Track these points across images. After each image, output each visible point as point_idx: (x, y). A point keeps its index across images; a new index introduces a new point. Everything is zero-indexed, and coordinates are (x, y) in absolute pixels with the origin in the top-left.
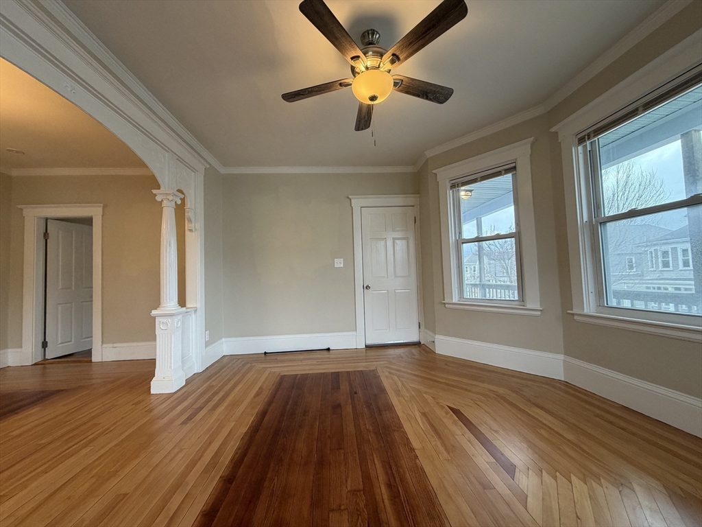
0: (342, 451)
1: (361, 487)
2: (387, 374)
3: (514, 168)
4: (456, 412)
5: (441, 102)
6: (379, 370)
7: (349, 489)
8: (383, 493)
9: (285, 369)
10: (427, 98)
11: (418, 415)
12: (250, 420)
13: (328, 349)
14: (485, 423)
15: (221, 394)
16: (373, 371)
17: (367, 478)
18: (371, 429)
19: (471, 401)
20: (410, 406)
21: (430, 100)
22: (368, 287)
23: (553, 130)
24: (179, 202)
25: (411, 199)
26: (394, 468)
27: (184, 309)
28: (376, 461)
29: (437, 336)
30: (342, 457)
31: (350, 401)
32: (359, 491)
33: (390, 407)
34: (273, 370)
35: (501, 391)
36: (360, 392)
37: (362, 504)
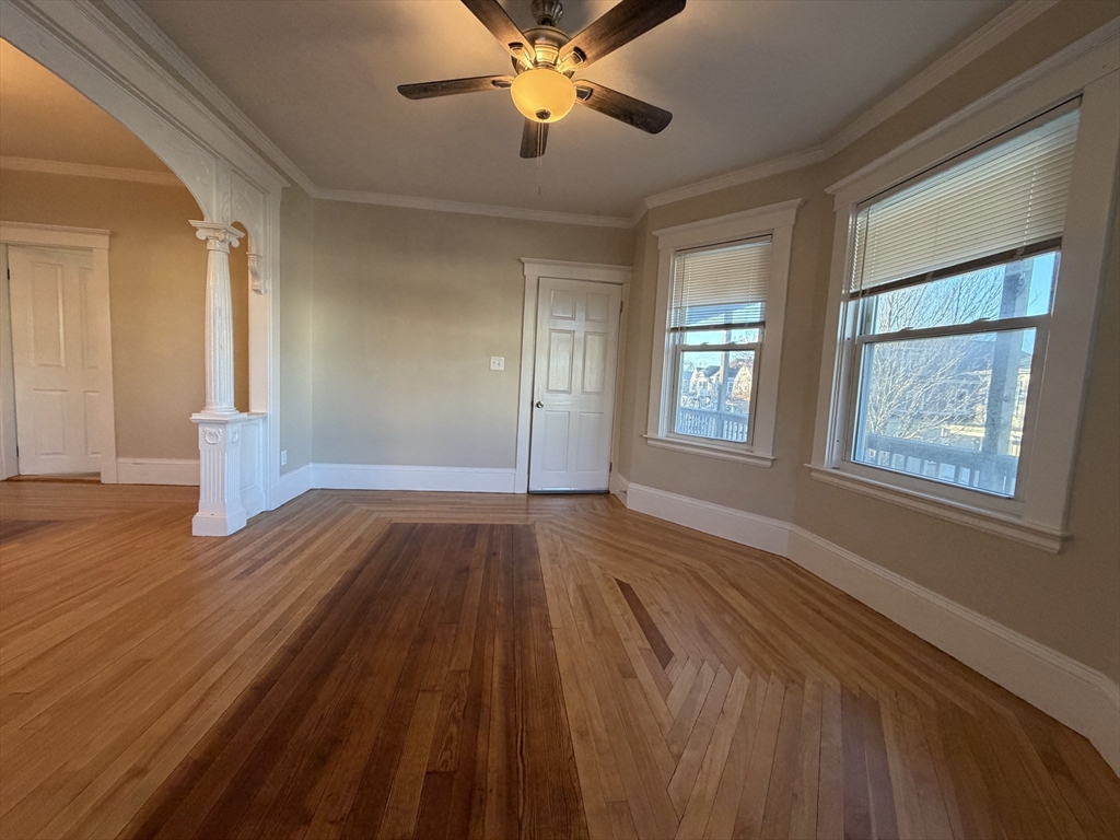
0: (455, 626)
1: (469, 667)
2: (547, 532)
4: (624, 587)
5: (654, 132)
6: (538, 524)
7: (452, 667)
8: (495, 675)
9: (401, 515)
10: (631, 122)
11: (571, 588)
12: (335, 580)
14: (658, 604)
15: (299, 543)
16: (528, 526)
17: (479, 657)
18: (502, 600)
19: (650, 575)
20: (565, 576)
21: (637, 125)
22: (539, 405)
23: (829, 191)
24: (236, 244)
25: (618, 273)
26: (518, 647)
27: (245, 415)
28: (497, 639)
29: (631, 485)
30: (454, 632)
31: (483, 564)
32: (464, 671)
33: (537, 576)
34: (383, 515)
35: (695, 564)
36: (501, 552)
37: (463, 686)
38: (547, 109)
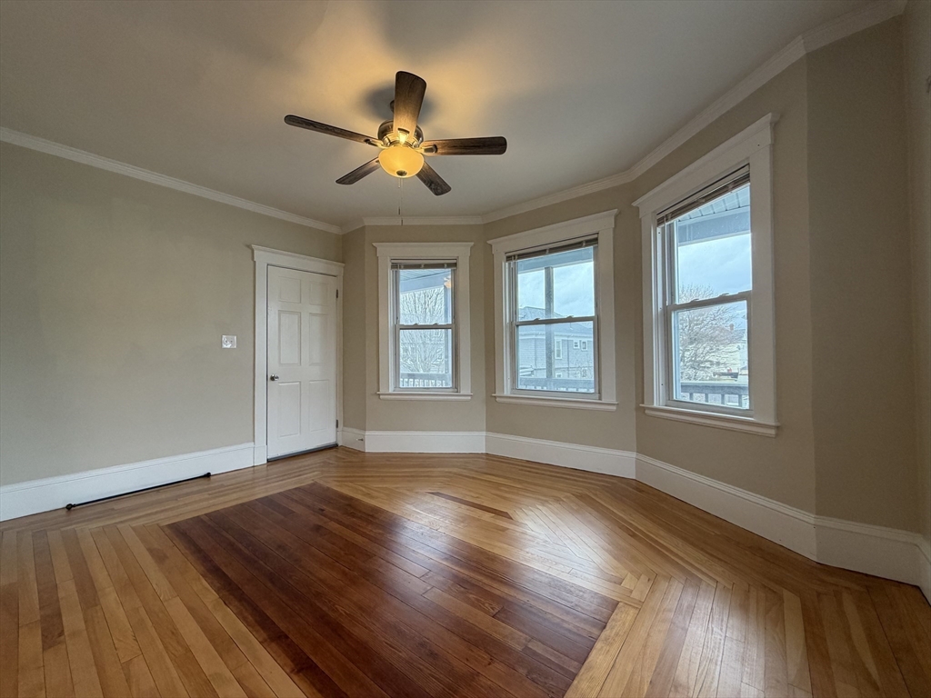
3: (455, 265)
5: (437, 194)
10: (430, 187)
13: (208, 475)
21: (431, 189)
22: (273, 379)
23: (489, 242)
25: (335, 268)
29: (367, 433)
38: (406, 171)
